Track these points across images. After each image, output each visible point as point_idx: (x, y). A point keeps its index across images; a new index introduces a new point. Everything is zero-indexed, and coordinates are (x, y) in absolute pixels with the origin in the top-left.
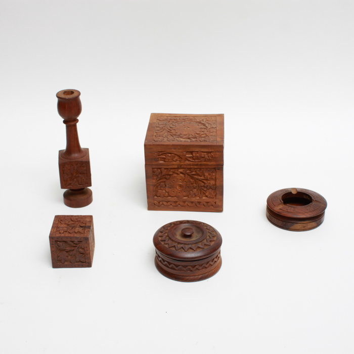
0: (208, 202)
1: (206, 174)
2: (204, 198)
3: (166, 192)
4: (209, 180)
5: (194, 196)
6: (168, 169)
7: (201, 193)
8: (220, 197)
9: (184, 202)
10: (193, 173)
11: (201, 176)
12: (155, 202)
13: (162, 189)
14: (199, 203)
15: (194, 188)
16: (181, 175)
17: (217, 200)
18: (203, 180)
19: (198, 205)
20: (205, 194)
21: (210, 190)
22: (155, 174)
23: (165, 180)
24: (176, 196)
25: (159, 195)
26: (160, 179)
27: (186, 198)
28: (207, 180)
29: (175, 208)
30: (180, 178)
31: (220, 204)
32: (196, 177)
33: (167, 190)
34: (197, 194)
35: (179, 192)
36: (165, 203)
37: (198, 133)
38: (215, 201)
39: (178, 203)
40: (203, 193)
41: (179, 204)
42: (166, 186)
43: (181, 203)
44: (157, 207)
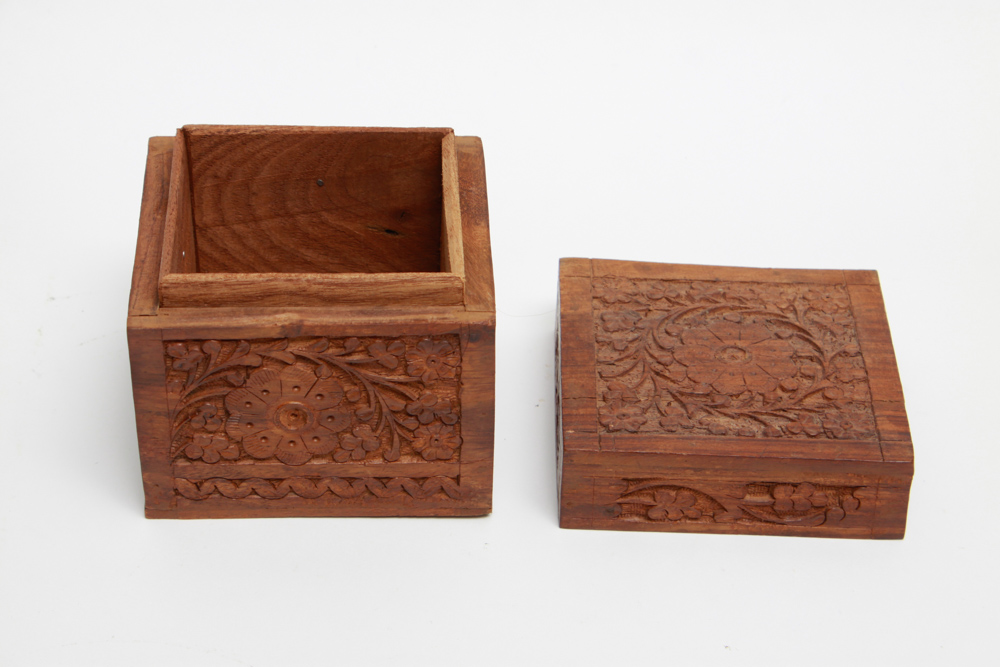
0: (425, 478)
1: (418, 361)
2: (405, 460)
3: (230, 439)
4: (431, 387)
5: (360, 452)
6: (237, 341)
7: (391, 441)
8: (480, 454)
9: (316, 479)
10: (356, 358)
11: (392, 371)
12: (181, 483)
13: (210, 427)
14: (384, 481)
15: (361, 422)
16: (300, 366)
17: (465, 470)
18: (401, 389)
19: (377, 491)
20: (409, 443)
21: (435, 427)
22: (177, 364)
23: (226, 390)
24: (275, 457)
25: (196, 455)
26: (201, 388)
27: (324, 462)
28: (420, 384)
29: (273, 503)
30: (296, 381)
31: (476, 484)
32: (371, 374)
33: (232, 433)
34: (373, 443)
35: (288, 437)
36: (227, 488)
37: (789, 384)
38: (455, 470)
39: (285, 484)
40: (402, 439)
41: (291, 490)
42: (228, 414)
43: (300, 485)
44: (187, 503)
